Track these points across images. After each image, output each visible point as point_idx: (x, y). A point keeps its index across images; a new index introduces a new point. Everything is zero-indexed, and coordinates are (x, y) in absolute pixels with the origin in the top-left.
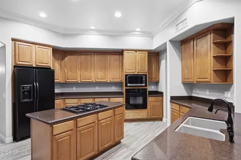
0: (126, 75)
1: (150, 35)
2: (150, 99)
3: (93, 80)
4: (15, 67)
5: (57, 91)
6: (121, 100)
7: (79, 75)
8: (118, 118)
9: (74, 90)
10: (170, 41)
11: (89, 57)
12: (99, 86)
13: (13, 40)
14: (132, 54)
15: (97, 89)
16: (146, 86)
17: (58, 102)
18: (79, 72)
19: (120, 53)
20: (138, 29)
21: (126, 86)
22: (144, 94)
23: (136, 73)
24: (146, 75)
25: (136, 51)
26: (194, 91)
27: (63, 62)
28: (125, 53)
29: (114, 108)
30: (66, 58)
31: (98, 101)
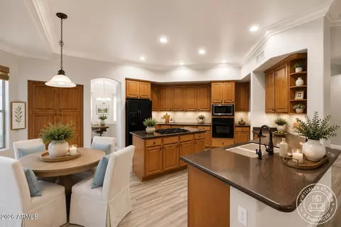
0: (213, 105)
2: (237, 129)
3: (184, 109)
4: (127, 99)
6: (208, 129)
7: (171, 105)
8: (198, 142)
10: (254, 72)
13: (126, 79)
14: (219, 85)
16: (233, 115)
20: (224, 61)
21: (213, 115)
23: (223, 103)
24: (233, 105)
29: (194, 133)
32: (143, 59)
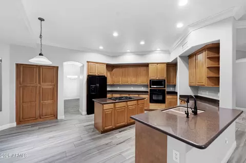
0: (150, 80)
1: (168, 52)
2: (168, 97)
3: (129, 83)
4: (88, 76)
5: (108, 89)
6: (147, 97)
7: (121, 80)
8: (140, 106)
9: (118, 89)
10: (180, 56)
11: (127, 69)
12: (133, 87)
14: (154, 66)
15: (132, 89)
16: (165, 87)
17: (109, 95)
18: (121, 78)
19: (147, 65)
20: (159, 49)
21: (150, 87)
22: (163, 93)
23: (157, 79)
24: (165, 80)
25: (158, 64)
26: (199, 92)
27: (112, 72)
28: (150, 65)
29: (138, 100)
30: (114, 70)
31: (131, 96)
32: (101, 48)
